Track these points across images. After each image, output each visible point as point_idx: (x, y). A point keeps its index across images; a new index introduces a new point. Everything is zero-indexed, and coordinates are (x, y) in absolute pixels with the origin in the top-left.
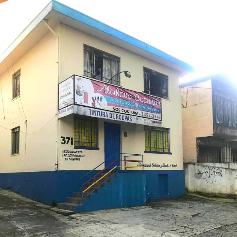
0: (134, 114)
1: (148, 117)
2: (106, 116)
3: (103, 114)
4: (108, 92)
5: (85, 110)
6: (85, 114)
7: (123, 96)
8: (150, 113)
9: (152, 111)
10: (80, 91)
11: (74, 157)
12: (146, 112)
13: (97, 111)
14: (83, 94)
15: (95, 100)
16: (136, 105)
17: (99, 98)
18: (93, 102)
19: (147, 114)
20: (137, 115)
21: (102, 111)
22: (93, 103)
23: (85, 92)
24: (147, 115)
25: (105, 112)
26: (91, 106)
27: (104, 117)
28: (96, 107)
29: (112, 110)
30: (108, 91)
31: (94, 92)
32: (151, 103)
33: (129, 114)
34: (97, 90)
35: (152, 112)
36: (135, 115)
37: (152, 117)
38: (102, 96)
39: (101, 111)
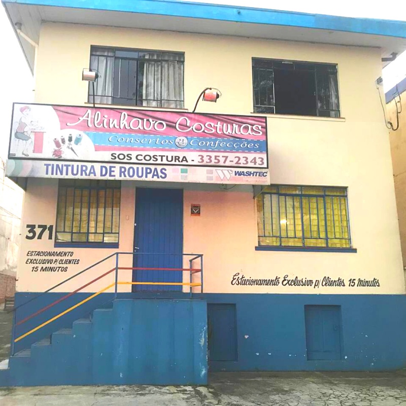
0: (173, 162)
1: (221, 163)
2: (90, 173)
3: (82, 171)
4: (98, 124)
5: (33, 166)
6: (32, 175)
7: (140, 126)
8: (226, 154)
9: (235, 149)
10: (25, 130)
11: (52, 265)
12: (213, 155)
13: (65, 165)
14: (32, 136)
15: (62, 144)
16: (182, 140)
17: (74, 139)
18: (57, 149)
19: (216, 157)
20: (184, 163)
21: (80, 164)
22: (55, 151)
23: (36, 131)
24: (216, 159)
25: (89, 165)
26: (51, 156)
27: (84, 177)
28: (62, 158)
29: (109, 158)
30: (96, 122)
31: (60, 128)
32: (229, 131)
33: (159, 162)
34: (68, 124)
35: (232, 150)
36: (177, 163)
37: (233, 164)
38: (81, 133)
39: (75, 164)
